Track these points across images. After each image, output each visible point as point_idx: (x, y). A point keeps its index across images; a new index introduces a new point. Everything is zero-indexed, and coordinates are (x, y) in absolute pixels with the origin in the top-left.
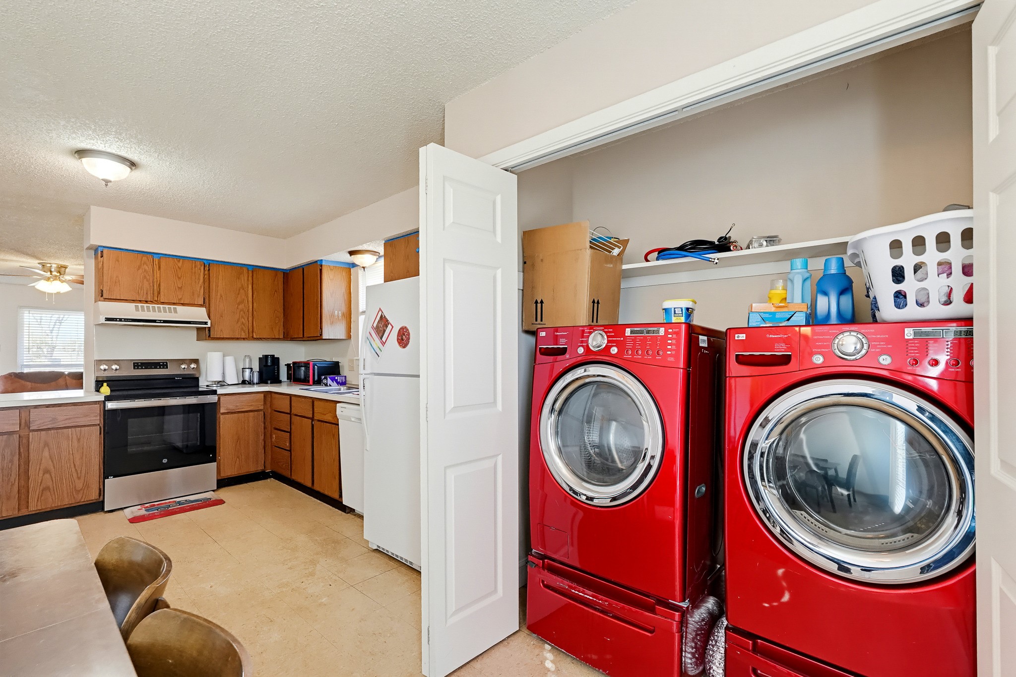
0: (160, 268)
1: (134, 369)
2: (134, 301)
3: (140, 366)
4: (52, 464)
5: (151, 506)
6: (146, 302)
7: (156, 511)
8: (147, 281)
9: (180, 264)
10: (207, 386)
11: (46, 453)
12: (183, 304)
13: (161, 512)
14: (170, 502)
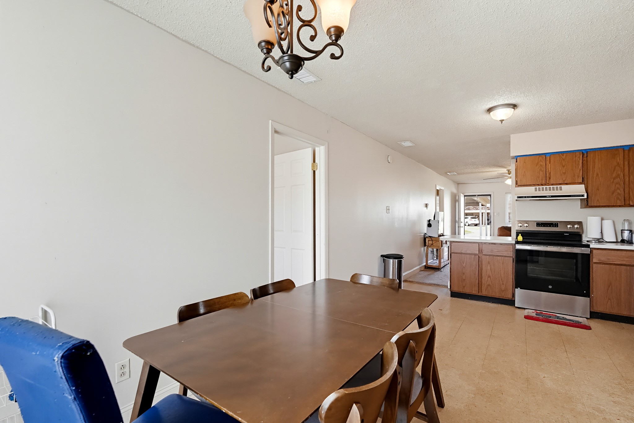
0: (550, 161)
1: (537, 226)
2: (534, 185)
3: (540, 225)
4: (491, 273)
5: (540, 313)
6: (542, 185)
7: (541, 317)
8: (542, 171)
9: (564, 157)
10: (588, 241)
11: (489, 268)
12: (567, 184)
13: (544, 318)
14: (552, 315)
